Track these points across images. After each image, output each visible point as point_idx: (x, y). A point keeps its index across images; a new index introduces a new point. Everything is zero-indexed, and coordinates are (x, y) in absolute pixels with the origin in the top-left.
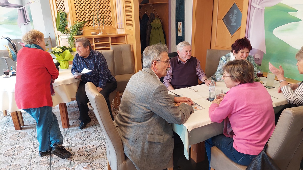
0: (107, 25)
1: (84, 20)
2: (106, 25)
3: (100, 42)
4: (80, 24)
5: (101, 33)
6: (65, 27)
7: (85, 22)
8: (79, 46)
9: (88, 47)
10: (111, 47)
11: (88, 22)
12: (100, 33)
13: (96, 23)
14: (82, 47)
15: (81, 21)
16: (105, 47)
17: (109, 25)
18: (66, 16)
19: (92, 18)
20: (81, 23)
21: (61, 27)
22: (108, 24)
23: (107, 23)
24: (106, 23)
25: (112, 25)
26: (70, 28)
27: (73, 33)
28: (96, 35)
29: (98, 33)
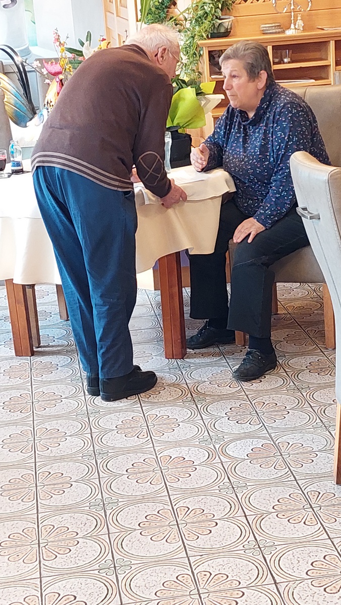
3: (292, 62)
5: (297, 27)
6: (166, 7)
8: (234, 73)
14: (244, 77)
16: (311, 82)
26: (188, 9)
27: (197, 28)
28: (279, 33)
29: (289, 28)
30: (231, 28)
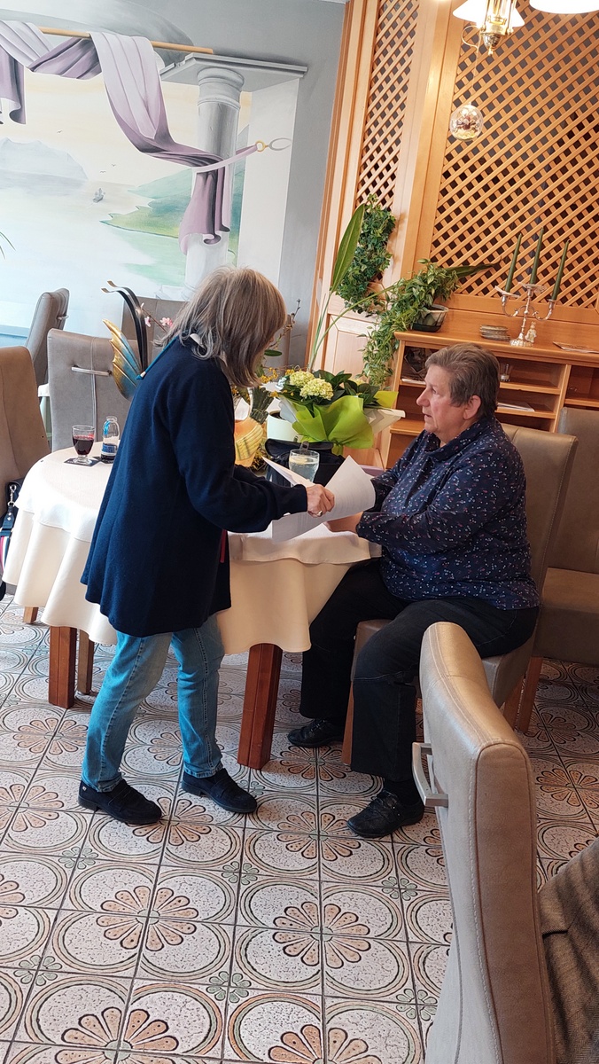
0: (572, 300)
1: (466, 263)
2: (564, 300)
3: (512, 380)
4: (443, 275)
5: (526, 337)
6: (369, 279)
7: (465, 271)
9: (476, 402)
10: (558, 414)
11: (480, 274)
12: (525, 334)
13: (518, 285)
14: (447, 397)
15: (450, 262)
16: (530, 412)
17: (580, 301)
18: (390, 227)
19: (503, 255)
20: (449, 272)
21: (351, 279)
22: (577, 297)
23: (574, 293)
24: (565, 291)
25: (594, 303)
26: (393, 287)
27: (398, 315)
28: (502, 340)
29: (516, 337)
30: (442, 322)
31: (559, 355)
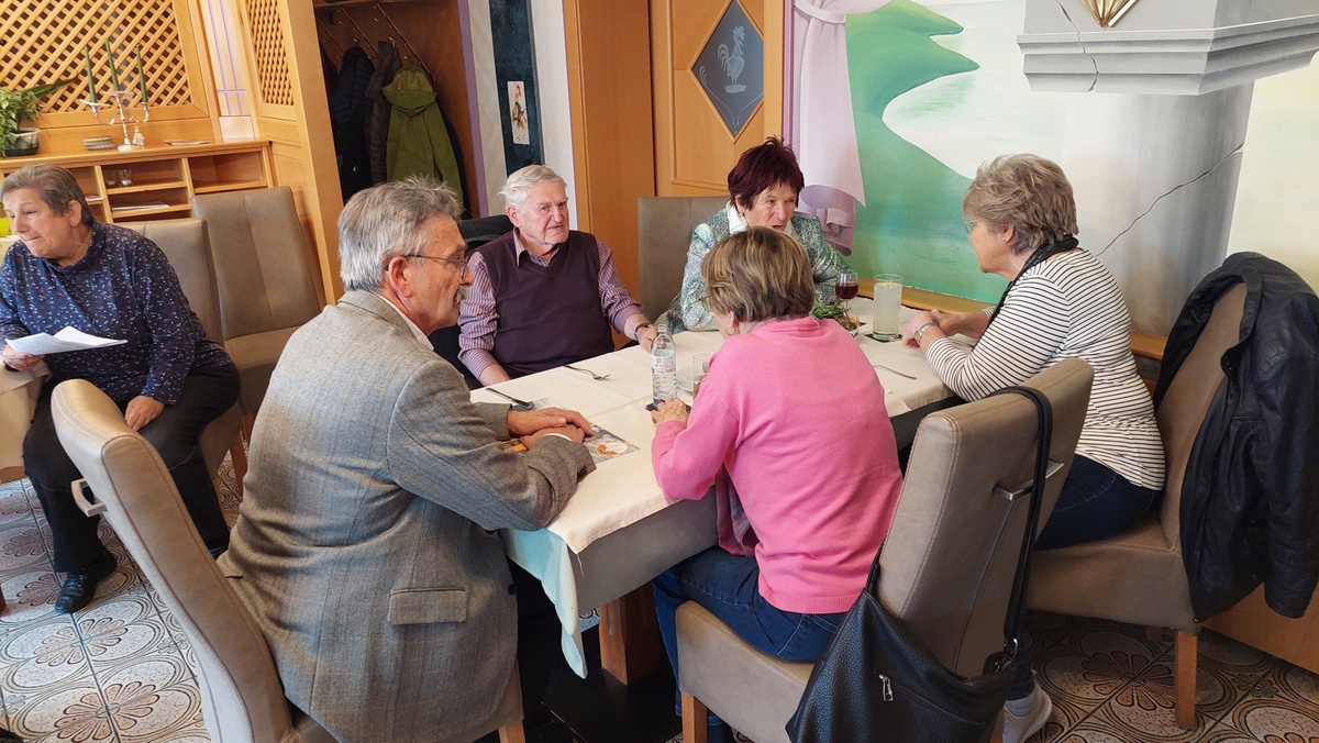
0: (166, 100)
1: (41, 82)
2: (159, 101)
3: (135, 183)
4: (19, 98)
5: (134, 142)
7: (43, 91)
8: (27, 208)
9: (76, 207)
10: (193, 203)
11: (61, 91)
12: (131, 139)
13: (106, 95)
14: (46, 211)
15: (22, 84)
16: (165, 208)
17: (175, 100)
19: (79, 69)
20: (25, 94)
22: (170, 96)
23: (165, 93)
24: (157, 93)
25: (189, 99)
28: (110, 149)
29: (123, 143)
30: (37, 143)
31: (171, 151)
